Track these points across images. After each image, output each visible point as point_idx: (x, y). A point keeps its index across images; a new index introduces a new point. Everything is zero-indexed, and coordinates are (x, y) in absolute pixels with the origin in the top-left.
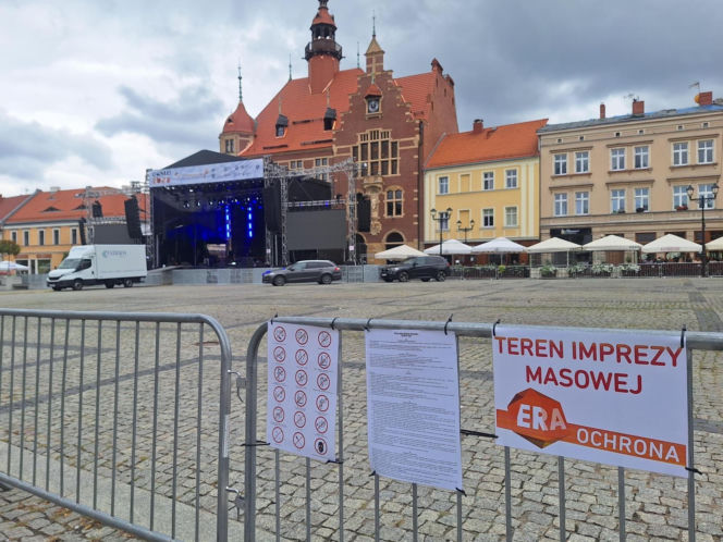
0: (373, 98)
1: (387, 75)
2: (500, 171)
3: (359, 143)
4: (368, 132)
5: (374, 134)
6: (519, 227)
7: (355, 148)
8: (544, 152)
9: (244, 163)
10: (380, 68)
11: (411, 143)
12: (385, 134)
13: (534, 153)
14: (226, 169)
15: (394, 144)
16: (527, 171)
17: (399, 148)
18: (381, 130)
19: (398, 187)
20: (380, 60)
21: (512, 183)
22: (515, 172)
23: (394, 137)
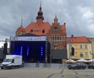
0: (56, 28)
1: (59, 24)
2: (83, 45)
3: (52, 36)
4: (54, 34)
5: (56, 35)
6: (88, 57)
7: (51, 37)
8: (92, 42)
9: (40, 37)
10: (57, 22)
11: (64, 38)
12: (58, 35)
13: (90, 42)
14: (35, 38)
15: (60, 37)
16: (89, 46)
17: (61, 38)
18: (57, 34)
19: (61, 46)
20: (57, 21)
21: (86, 48)
22: (86, 45)
23: (60, 36)
